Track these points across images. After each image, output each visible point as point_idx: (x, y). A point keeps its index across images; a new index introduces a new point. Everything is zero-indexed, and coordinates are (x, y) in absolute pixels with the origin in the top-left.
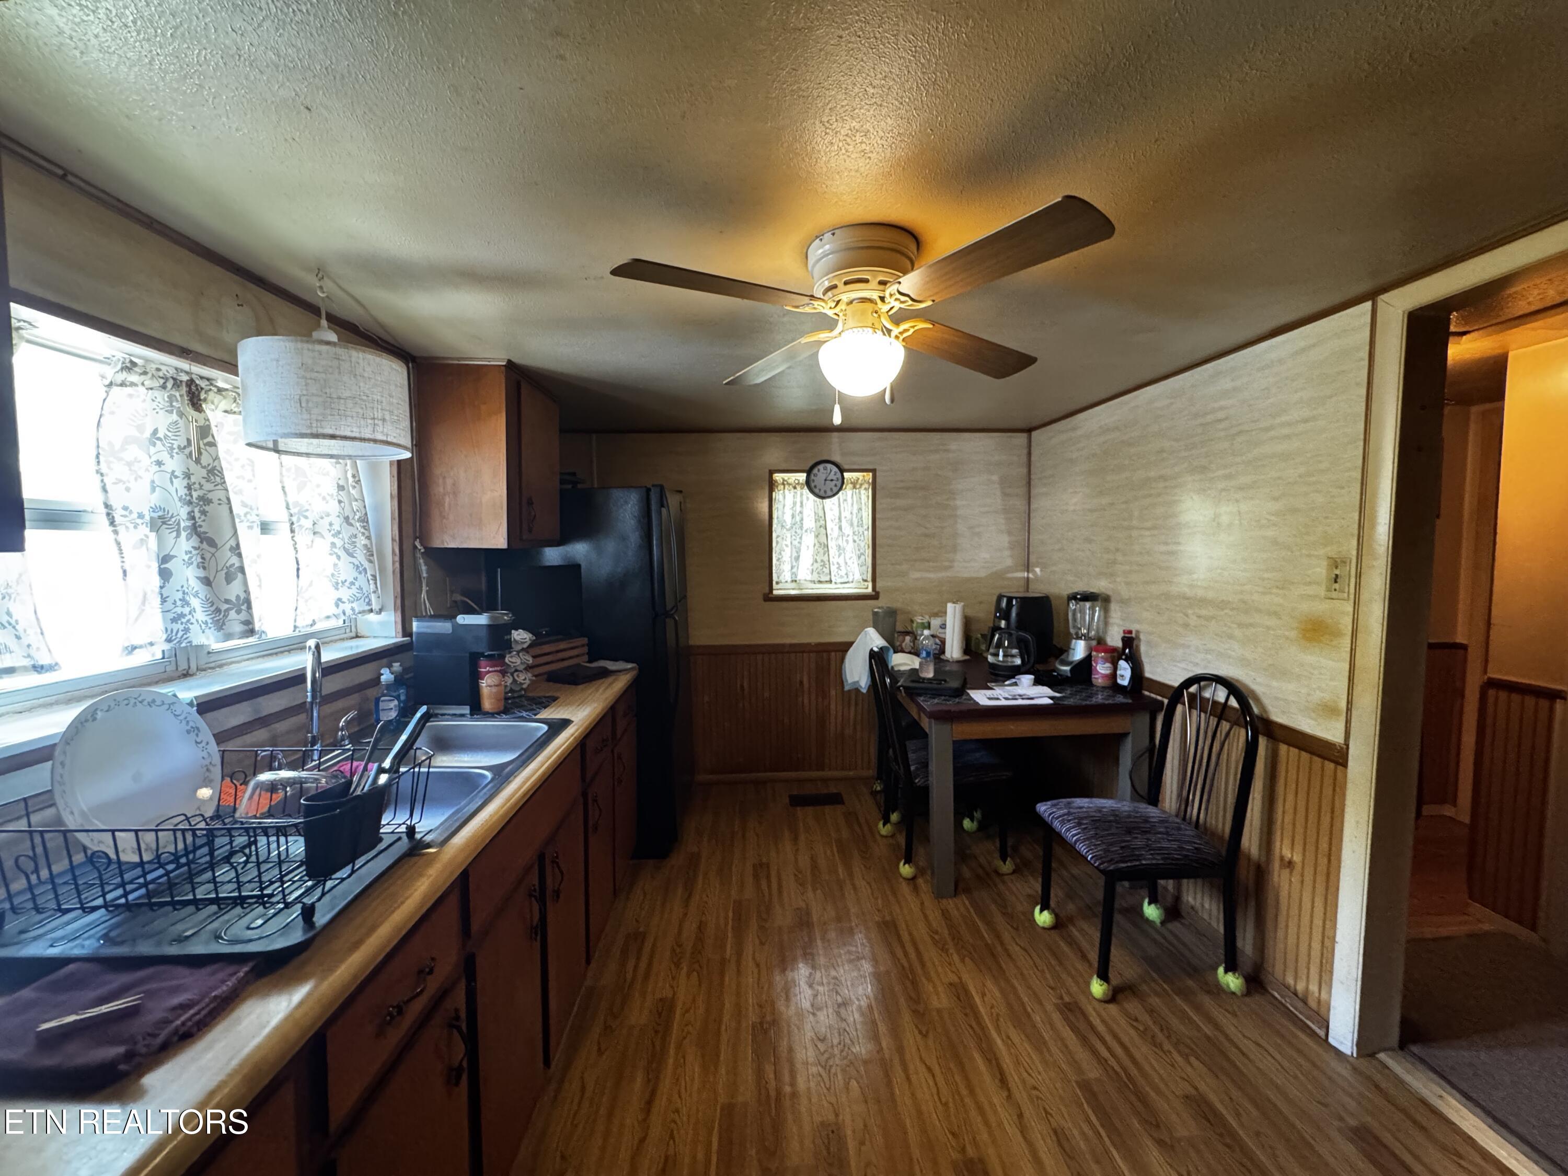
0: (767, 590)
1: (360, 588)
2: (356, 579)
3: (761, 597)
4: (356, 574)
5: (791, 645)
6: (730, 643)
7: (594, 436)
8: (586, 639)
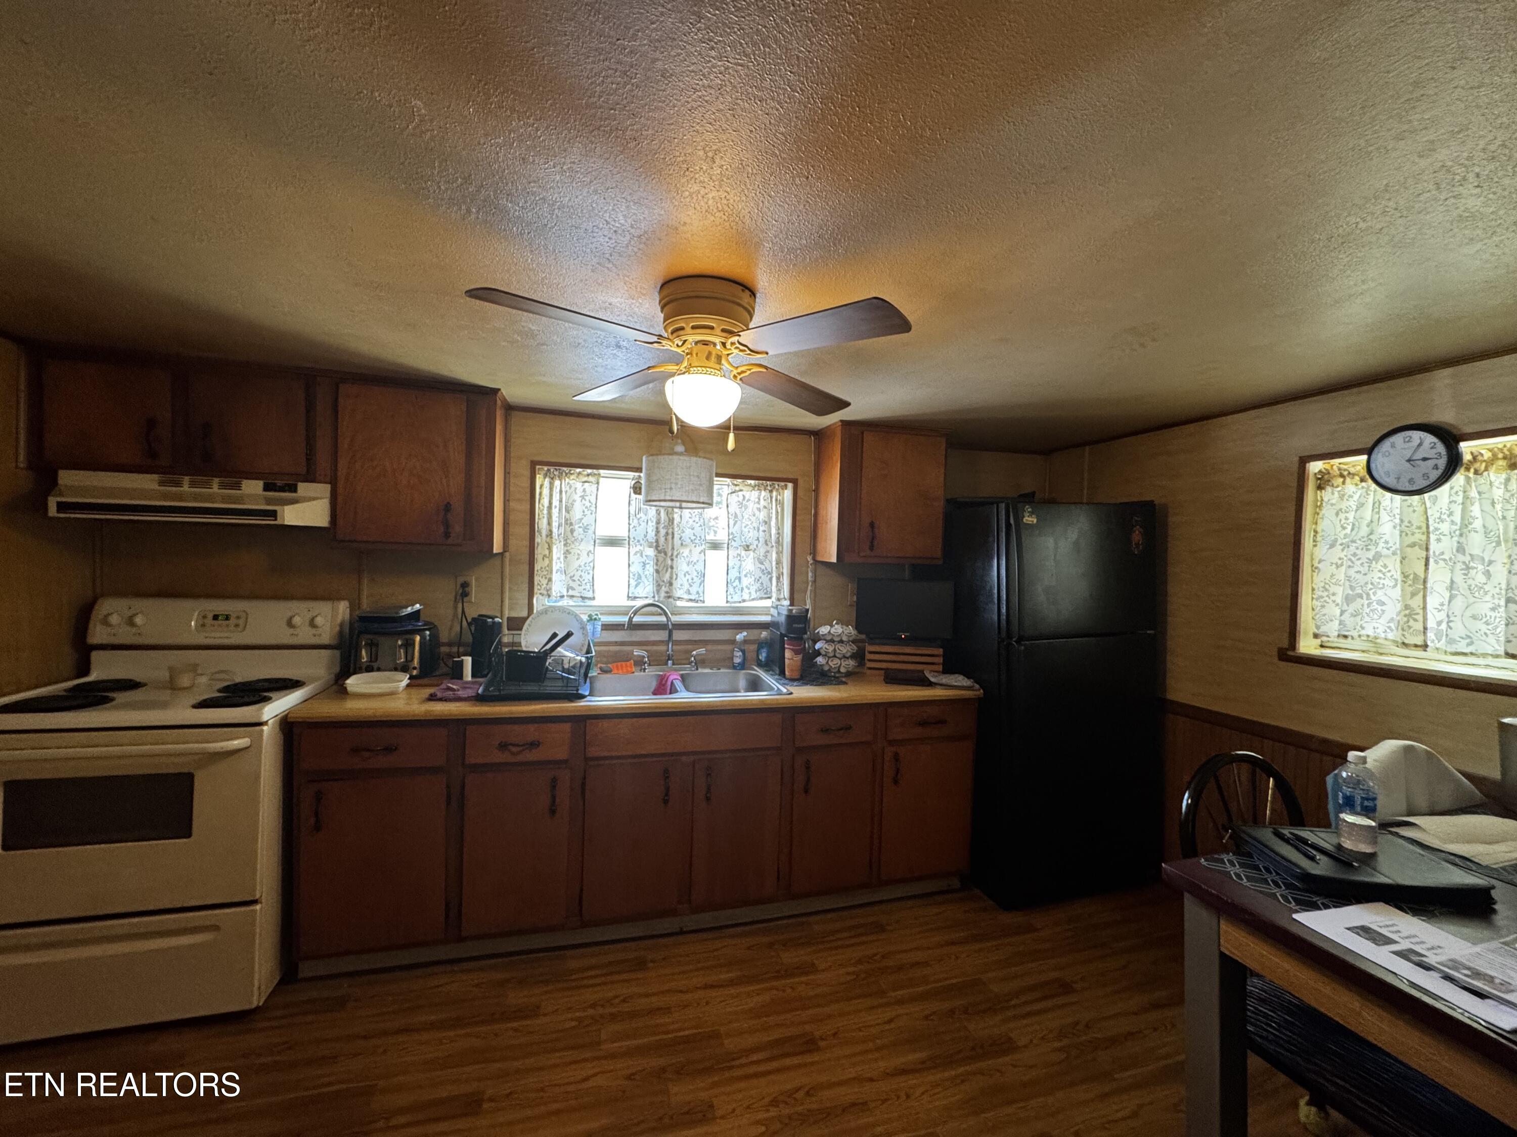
0: (1285, 644)
1: (762, 584)
2: (760, 577)
3: (1275, 652)
4: (761, 575)
5: (1325, 741)
6: (1224, 711)
7: (1087, 448)
8: (941, 650)
